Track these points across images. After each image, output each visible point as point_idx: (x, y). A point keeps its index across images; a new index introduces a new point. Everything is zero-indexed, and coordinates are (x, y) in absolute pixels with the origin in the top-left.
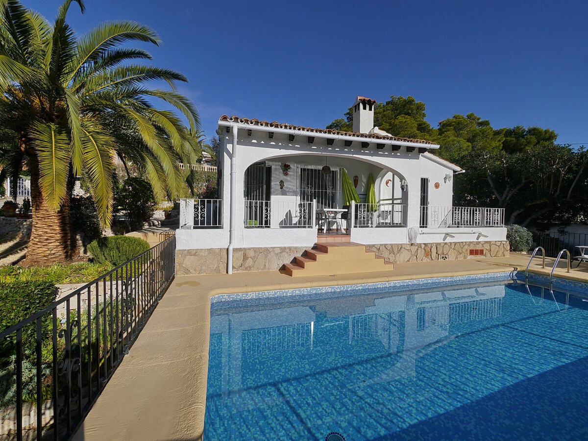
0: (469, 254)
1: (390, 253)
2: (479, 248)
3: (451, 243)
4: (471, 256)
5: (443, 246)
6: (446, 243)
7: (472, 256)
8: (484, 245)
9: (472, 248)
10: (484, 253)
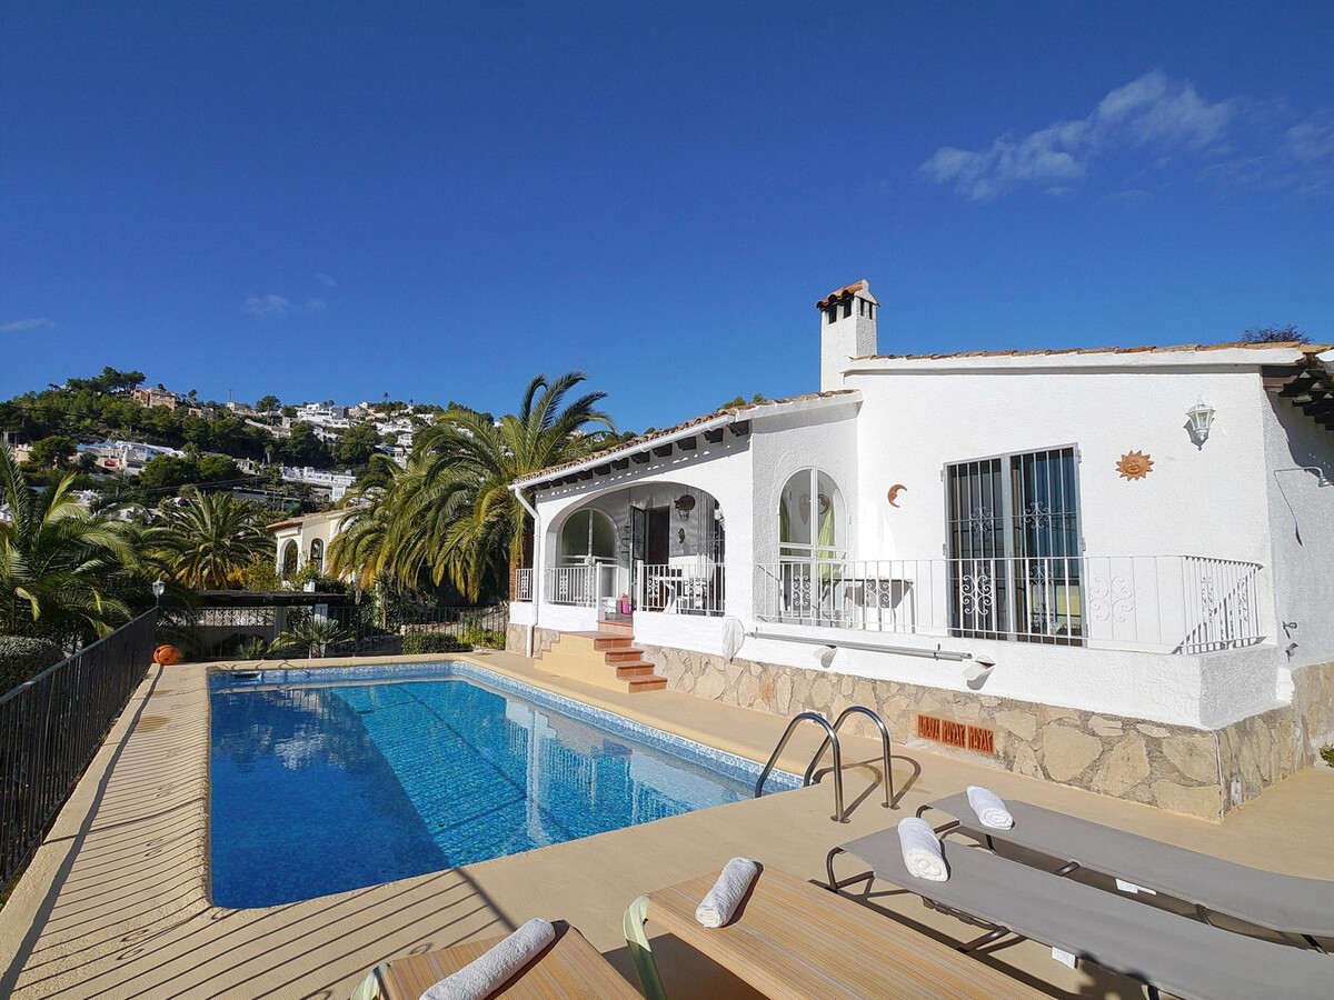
0: (916, 732)
1: (686, 671)
2: (968, 717)
3: (840, 677)
4: (922, 741)
5: (815, 680)
6: (823, 675)
7: (932, 743)
8: (996, 715)
9: (929, 708)
10: (999, 744)
